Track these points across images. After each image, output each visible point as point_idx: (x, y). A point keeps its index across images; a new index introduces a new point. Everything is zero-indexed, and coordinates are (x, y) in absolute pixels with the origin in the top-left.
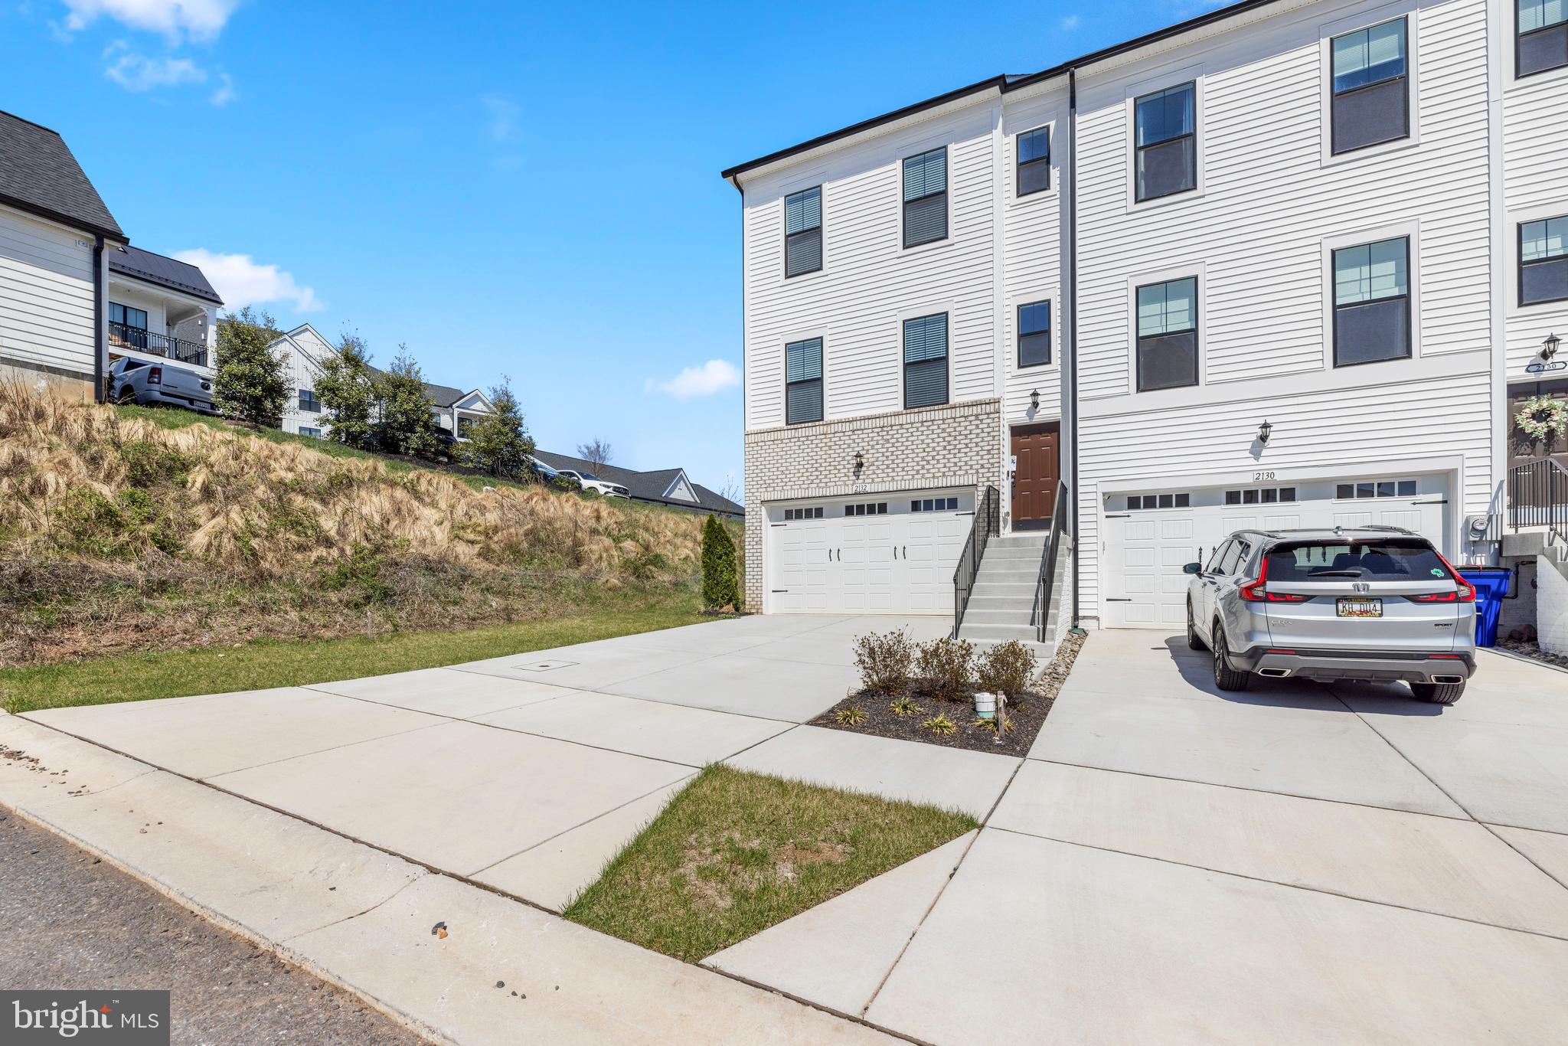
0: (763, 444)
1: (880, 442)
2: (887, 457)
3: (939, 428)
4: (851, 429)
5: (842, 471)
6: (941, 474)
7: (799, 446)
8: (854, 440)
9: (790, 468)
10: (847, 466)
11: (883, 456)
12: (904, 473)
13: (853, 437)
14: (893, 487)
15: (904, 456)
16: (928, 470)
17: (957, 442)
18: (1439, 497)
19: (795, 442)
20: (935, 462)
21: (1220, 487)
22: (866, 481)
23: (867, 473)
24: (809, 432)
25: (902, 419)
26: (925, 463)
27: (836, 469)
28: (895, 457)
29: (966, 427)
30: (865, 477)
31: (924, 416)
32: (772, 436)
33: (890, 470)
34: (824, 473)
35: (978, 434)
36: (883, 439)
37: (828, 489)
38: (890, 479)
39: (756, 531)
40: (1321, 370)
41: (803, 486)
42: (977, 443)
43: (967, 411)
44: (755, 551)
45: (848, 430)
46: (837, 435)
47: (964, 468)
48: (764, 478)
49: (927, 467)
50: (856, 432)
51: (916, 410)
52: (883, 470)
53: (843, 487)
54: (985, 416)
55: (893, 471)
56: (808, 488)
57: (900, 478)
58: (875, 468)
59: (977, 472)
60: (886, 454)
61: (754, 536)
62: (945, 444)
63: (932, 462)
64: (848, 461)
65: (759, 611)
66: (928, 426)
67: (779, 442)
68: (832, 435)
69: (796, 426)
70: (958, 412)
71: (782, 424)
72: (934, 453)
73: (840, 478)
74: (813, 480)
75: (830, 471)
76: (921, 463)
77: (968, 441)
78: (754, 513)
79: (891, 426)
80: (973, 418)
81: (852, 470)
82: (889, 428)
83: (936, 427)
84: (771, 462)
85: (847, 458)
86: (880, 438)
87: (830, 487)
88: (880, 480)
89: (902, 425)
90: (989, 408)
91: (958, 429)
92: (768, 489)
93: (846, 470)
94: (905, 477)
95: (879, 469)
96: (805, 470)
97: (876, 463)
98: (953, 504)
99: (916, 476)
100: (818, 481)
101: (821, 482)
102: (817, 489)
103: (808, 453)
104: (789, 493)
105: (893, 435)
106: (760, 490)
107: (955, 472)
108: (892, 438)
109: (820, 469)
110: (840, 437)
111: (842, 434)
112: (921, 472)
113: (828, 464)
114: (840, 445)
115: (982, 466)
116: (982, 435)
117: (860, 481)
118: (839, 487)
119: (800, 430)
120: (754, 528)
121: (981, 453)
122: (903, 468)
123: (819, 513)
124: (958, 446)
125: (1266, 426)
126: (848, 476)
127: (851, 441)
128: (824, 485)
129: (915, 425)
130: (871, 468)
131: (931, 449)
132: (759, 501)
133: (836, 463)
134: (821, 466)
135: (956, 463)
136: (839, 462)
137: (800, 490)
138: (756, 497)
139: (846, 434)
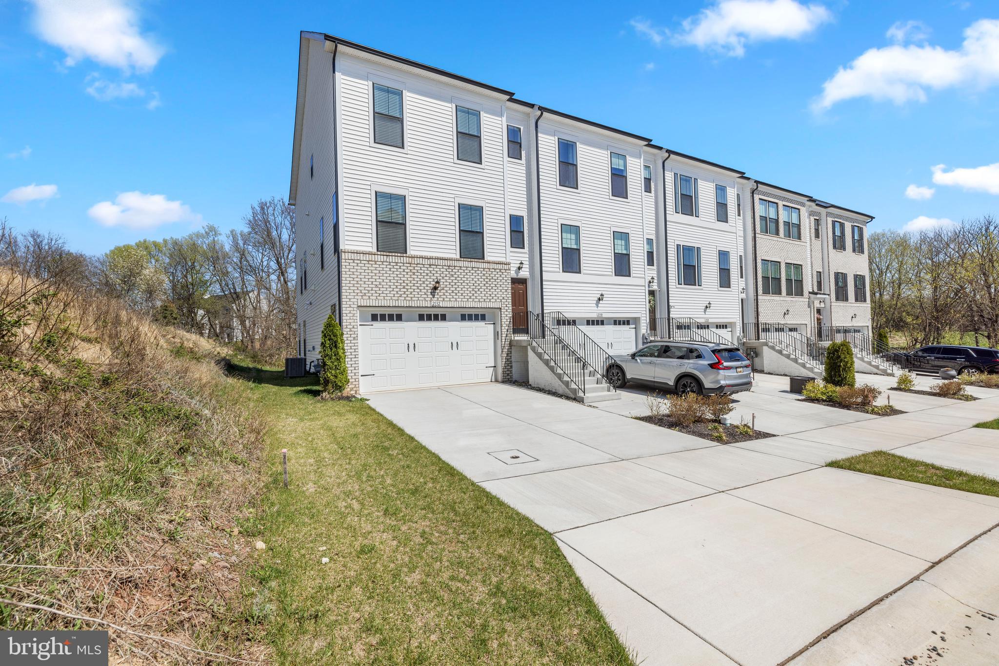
0: (359, 262)
1: (448, 275)
2: (452, 285)
3: (481, 273)
4: (429, 263)
5: (423, 291)
6: (483, 300)
7: (390, 269)
8: (430, 271)
9: (382, 283)
10: (426, 288)
11: (450, 284)
12: (463, 297)
13: (430, 269)
14: (456, 305)
15: (462, 287)
16: (476, 297)
17: (490, 283)
18: (634, 326)
19: (387, 265)
20: (480, 292)
21: (585, 318)
22: (439, 299)
23: (440, 294)
24: (397, 260)
25: (461, 264)
26: (474, 292)
27: (418, 289)
28: (457, 286)
29: (495, 275)
30: (438, 296)
31: (474, 264)
32: (368, 257)
33: (454, 294)
34: (409, 290)
35: (501, 280)
36: (449, 274)
37: (413, 302)
38: (454, 299)
39: (353, 330)
40: (611, 276)
41: (393, 298)
42: (500, 285)
43: (496, 266)
44: (353, 345)
45: (426, 263)
46: (418, 266)
47: (494, 298)
48: (359, 288)
49: (475, 295)
50: (432, 266)
51: (469, 260)
52: (450, 293)
53: (424, 302)
54: (504, 271)
55: (456, 295)
56: (398, 300)
57: (460, 300)
58: (444, 291)
59: (501, 301)
60: (451, 284)
61: (351, 333)
62: (485, 283)
63: (478, 292)
64: (427, 285)
65: (357, 392)
66: (475, 271)
67: (373, 263)
68: (415, 265)
69: (388, 254)
70: (492, 266)
71: (374, 250)
72: (479, 287)
73: (421, 295)
74: (401, 295)
75: (414, 289)
76: (472, 292)
77: (496, 283)
78: (352, 315)
79: (455, 266)
80: (498, 271)
81: (430, 291)
82: (453, 268)
83: (480, 272)
84: (366, 277)
85: (426, 282)
86: (448, 273)
87: (414, 301)
88: (448, 299)
89: (461, 267)
90: (506, 267)
91: (491, 275)
92: (364, 297)
93: (426, 291)
94: (463, 300)
95: (447, 292)
96: (395, 287)
97: (445, 289)
98: (483, 318)
99: (469, 300)
100: (405, 296)
101: (407, 297)
102: (405, 301)
103: (397, 275)
104: (383, 302)
105: (455, 272)
106: (356, 297)
107: (490, 299)
108: (455, 274)
109: (407, 287)
110: (421, 268)
111: (422, 266)
112: (472, 297)
113: (412, 285)
114: (421, 273)
115: (503, 298)
116: (503, 281)
117: (435, 299)
118: (421, 301)
119: (391, 257)
120: (352, 327)
121: (503, 291)
122: (462, 294)
123: (399, 318)
124: (492, 285)
125: (602, 295)
126: (427, 295)
127: (428, 272)
128: (410, 299)
129: (468, 269)
130: (442, 291)
131: (477, 285)
132: (356, 306)
133: (419, 285)
134: (407, 285)
135: (490, 295)
136: (420, 284)
137: (391, 301)
138: (353, 302)
139: (425, 266)
